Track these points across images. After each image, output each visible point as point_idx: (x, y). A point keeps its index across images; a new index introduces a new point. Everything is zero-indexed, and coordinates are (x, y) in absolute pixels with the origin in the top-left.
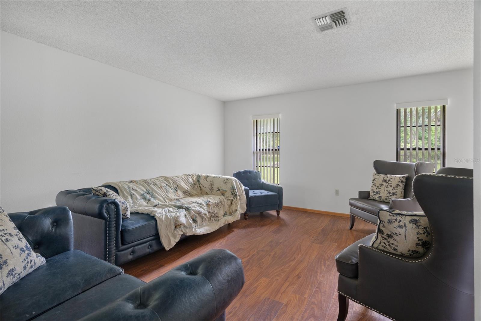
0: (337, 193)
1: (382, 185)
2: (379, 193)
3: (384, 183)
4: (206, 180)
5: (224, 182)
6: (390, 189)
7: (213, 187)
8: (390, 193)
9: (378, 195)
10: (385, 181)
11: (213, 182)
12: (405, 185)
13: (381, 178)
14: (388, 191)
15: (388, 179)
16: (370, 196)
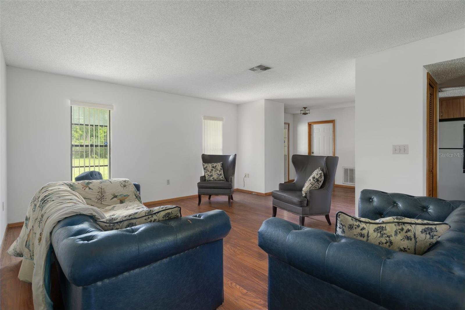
0: (168, 182)
1: (212, 170)
2: (213, 176)
3: (213, 169)
5: (122, 185)
6: (218, 172)
8: (218, 174)
9: (212, 177)
10: (213, 167)
11: (104, 189)
12: (223, 168)
13: (210, 166)
14: (217, 173)
15: (214, 166)
16: (207, 179)
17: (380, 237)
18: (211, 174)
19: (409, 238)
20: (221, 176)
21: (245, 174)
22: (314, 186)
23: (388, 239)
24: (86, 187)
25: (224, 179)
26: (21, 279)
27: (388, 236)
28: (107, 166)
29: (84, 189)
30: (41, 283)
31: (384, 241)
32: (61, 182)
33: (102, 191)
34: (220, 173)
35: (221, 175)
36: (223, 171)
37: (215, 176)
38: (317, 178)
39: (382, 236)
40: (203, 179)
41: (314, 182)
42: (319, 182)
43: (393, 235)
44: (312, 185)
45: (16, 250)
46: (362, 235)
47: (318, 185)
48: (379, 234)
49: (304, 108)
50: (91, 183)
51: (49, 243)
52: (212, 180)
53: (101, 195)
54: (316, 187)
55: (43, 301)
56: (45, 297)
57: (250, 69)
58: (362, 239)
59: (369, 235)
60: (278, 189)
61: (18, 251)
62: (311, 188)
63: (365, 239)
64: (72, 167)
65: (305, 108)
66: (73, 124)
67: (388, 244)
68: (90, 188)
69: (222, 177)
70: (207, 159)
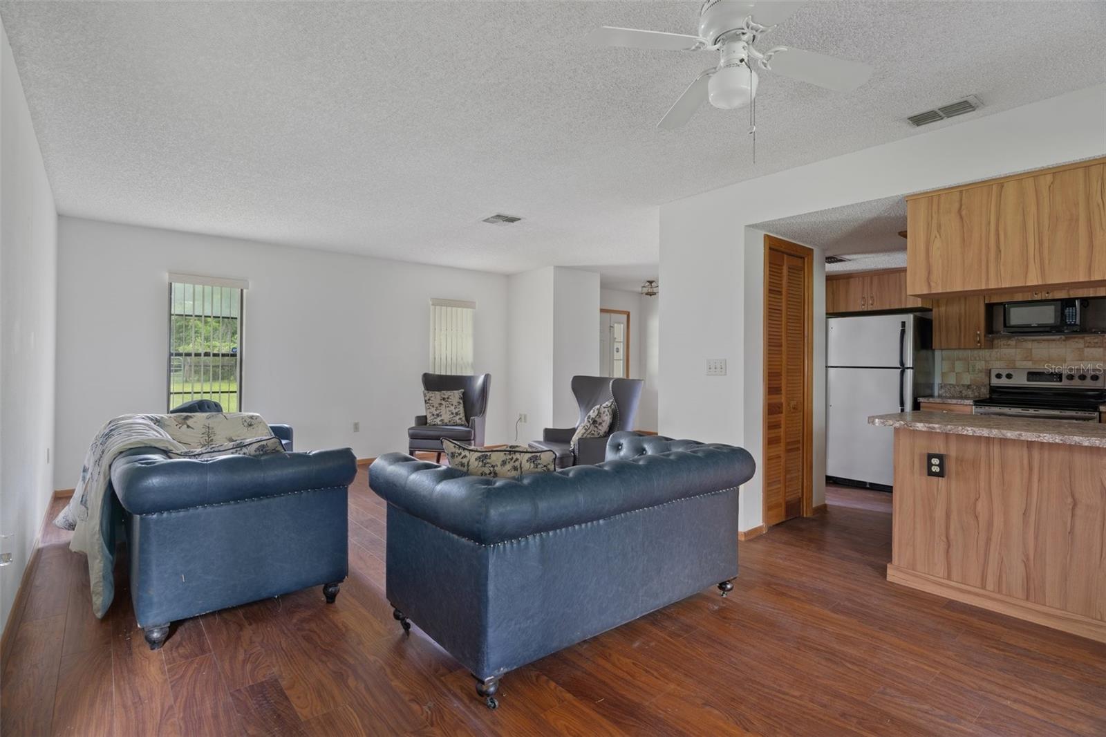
0: (356, 427)
1: (441, 404)
2: (441, 415)
3: (443, 402)
4: (185, 426)
5: (246, 424)
6: (452, 408)
7: (212, 440)
8: (452, 413)
9: (439, 419)
10: (444, 399)
11: (213, 428)
12: (464, 402)
13: (436, 396)
14: (450, 411)
15: (446, 397)
16: (429, 421)
17: (482, 466)
18: (438, 412)
19: (515, 468)
20: (458, 417)
21: (520, 415)
22: (589, 431)
23: (492, 469)
24: (183, 424)
25: (463, 423)
26: (73, 550)
27: (492, 466)
28: (235, 392)
29: (178, 427)
30: (97, 528)
31: (488, 472)
32: (142, 415)
33: (209, 432)
34: (457, 410)
35: (457, 414)
36: (464, 407)
37: (446, 417)
38: (594, 417)
39: (484, 465)
40: (422, 421)
41: (588, 425)
42: (597, 425)
43: (499, 465)
44: (585, 429)
45: (68, 518)
46: (462, 465)
47: (596, 429)
48: (481, 463)
49: (648, 282)
50: (191, 417)
51: (108, 478)
52: (439, 423)
53: (207, 438)
54: (593, 434)
55: (99, 551)
56: (102, 547)
57: (484, 221)
58: (462, 468)
59: (470, 463)
60: (541, 439)
61: (71, 521)
62: (585, 435)
63: (465, 469)
64: (169, 393)
65: (651, 282)
66: (173, 315)
67: (492, 475)
68: (188, 427)
69: (460, 419)
70: (434, 383)
